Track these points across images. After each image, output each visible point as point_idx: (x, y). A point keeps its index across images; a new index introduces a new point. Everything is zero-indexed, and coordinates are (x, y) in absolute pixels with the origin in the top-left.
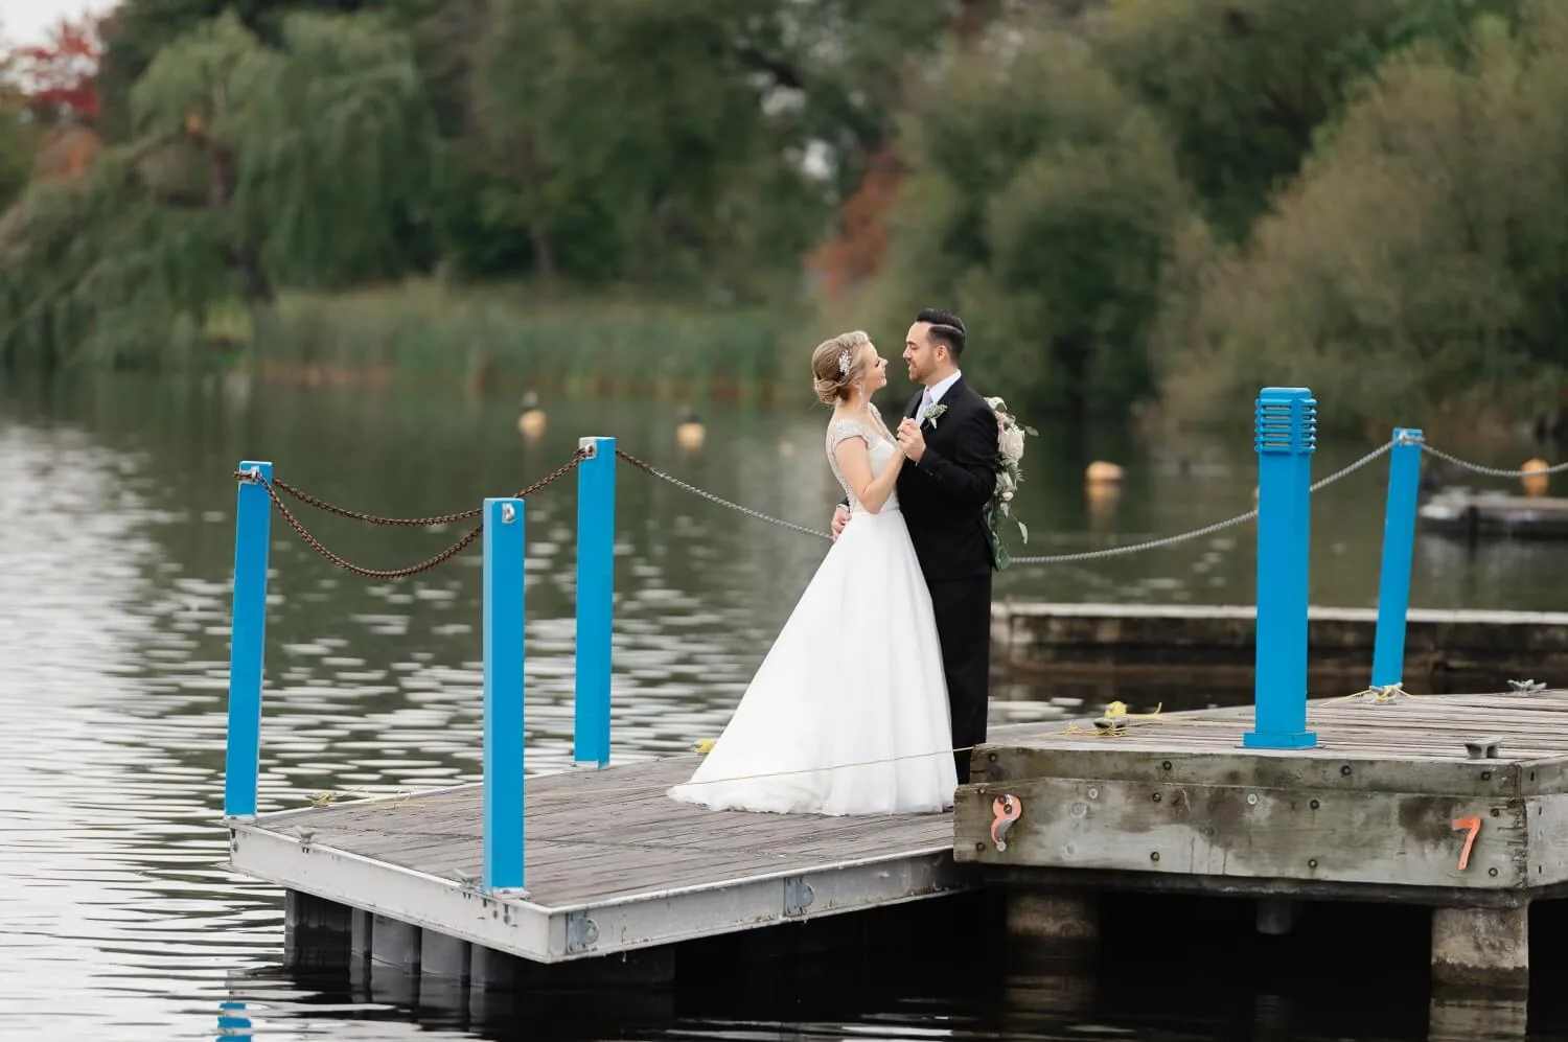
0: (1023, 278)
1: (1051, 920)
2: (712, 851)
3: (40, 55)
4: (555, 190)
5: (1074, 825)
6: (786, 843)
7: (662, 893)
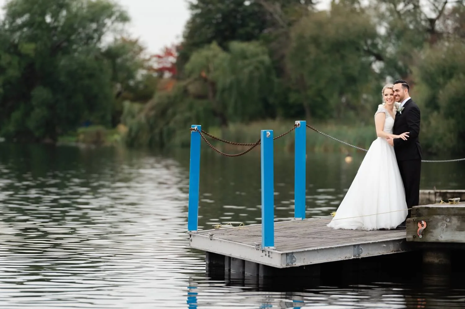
0: (449, 115)
1: (436, 259)
2: (332, 239)
3: (159, 57)
4: (310, 93)
5: (442, 229)
6: (356, 237)
7: (316, 248)
